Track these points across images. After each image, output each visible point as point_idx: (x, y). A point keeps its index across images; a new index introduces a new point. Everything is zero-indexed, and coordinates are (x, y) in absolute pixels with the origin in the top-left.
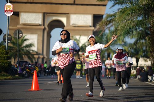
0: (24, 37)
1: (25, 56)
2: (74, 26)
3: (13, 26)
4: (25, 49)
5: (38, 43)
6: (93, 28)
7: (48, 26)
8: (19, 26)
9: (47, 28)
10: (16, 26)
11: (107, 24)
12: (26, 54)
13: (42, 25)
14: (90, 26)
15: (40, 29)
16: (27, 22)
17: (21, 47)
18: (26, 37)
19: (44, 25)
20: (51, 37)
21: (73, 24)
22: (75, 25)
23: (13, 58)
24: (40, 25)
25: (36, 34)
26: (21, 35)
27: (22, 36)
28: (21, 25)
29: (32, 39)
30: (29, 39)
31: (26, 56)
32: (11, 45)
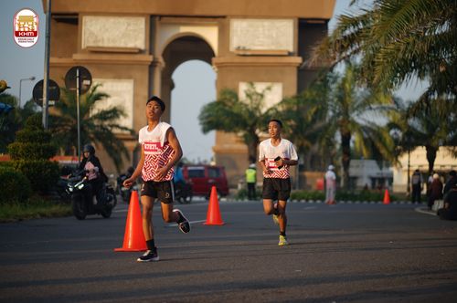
0: (95, 88)
1: (96, 145)
2: (242, 53)
3: (61, 57)
4: (96, 122)
5: (136, 105)
6: (298, 60)
7: (164, 55)
8: (77, 57)
9: (161, 60)
10: (71, 57)
11: (343, 48)
12: (100, 139)
13: (147, 52)
14: (290, 54)
15: (140, 63)
16: (100, 44)
17: (85, 118)
18: (100, 90)
19: (151, 51)
20: (172, 86)
21: (238, 48)
22: (244, 49)
23: (61, 149)
24: (141, 52)
25: (129, 77)
26: (86, 82)
27: (88, 86)
28: (84, 51)
29: (118, 94)
30: (108, 93)
31: (100, 145)
32: (58, 113)
